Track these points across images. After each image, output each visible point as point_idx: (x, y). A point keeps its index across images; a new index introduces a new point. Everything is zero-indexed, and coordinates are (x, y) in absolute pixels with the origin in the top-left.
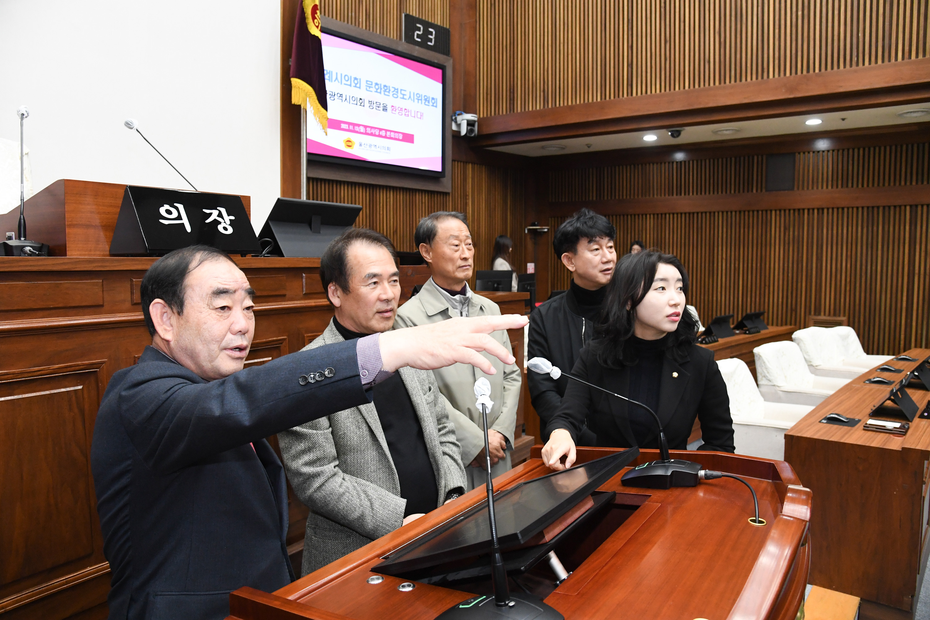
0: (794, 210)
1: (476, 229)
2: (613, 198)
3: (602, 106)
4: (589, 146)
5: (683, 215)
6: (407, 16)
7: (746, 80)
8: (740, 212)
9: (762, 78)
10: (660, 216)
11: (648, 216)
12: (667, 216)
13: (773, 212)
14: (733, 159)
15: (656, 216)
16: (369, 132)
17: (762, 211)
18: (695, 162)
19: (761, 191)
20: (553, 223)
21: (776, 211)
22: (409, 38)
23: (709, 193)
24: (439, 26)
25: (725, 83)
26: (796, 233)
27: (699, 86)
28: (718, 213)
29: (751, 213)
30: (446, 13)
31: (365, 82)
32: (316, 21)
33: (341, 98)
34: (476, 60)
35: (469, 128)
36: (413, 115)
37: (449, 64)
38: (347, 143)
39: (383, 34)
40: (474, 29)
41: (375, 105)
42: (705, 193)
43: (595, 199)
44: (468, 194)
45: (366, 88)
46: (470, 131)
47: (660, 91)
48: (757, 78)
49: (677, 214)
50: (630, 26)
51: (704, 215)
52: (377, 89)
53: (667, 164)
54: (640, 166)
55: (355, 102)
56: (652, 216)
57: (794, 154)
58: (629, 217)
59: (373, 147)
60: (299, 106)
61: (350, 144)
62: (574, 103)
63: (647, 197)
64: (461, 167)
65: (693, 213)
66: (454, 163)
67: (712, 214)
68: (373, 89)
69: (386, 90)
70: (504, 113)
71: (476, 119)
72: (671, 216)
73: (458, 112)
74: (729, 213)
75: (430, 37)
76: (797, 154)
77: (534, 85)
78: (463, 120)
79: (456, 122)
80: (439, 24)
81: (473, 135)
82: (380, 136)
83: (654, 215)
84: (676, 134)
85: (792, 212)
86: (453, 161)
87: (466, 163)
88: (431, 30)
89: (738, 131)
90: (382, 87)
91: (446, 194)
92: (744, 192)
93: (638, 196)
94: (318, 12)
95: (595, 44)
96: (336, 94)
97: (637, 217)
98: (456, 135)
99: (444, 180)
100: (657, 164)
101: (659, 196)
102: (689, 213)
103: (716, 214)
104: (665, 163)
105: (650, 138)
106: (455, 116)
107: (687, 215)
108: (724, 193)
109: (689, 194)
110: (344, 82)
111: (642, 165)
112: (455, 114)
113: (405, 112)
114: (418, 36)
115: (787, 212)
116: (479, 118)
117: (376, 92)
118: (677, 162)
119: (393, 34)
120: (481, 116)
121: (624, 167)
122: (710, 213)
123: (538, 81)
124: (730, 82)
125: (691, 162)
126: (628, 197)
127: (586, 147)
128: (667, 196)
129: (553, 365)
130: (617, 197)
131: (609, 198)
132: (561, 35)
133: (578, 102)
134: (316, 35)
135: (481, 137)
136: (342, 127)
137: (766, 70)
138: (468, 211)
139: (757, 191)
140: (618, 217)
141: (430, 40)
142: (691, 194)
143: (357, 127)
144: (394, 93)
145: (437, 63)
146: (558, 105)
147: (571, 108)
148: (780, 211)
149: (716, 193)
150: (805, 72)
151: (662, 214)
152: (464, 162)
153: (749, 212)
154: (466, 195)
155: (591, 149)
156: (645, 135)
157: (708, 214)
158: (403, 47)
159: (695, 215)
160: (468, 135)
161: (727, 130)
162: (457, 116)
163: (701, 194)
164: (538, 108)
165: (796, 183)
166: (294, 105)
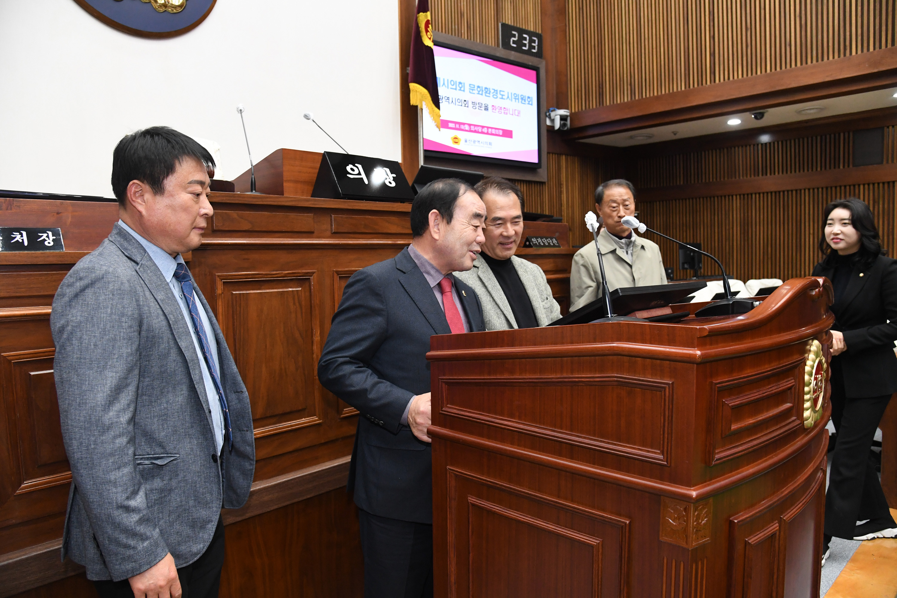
0: (884, 183)
1: (570, 215)
2: (700, 181)
3: (685, 94)
4: (675, 133)
5: (769, 195)
6: (503, 25)
7: (828, 58)
8: (827, 188)
9: (845, 55)
10: (746, 196)
11: (734, 197)
12: (754, 196)
13: (862, 187)
14: (819, 138)
15: (742, 196)
16: (473, 130)
17: (850, 186)
18: (780, 143)
19: (848, 166)
20: (642, 208)
21: (864, 185)
22: (506, 45)
23: (795, 172)
24: (532, 32)
25: (807, 63)
26: (886, 206)
27: (781, 68)
28: (805, 190)
29: (838, 189)
30: (538, 20)
31: (468, 85)
32: (428, 33)
33: (448, 101)
34: (566, 61)
35: (562, 122)
36: (511, 113)
37: (542, 65)
38: (454, 140)
39: (483, 42)
40: (564, 32)
41: (478, 105)
42: (791, 172)
43: (682, 183)
44: (562, 183)
45: (470, 91)
46: (563, 125)
47: (743, 76)
48: (839, 56)
49: (763, 193)
50: (712, 17)
51: (790, 193)
52: (479, 91)
53: (752, 146)
54: (725, 150)
55: (460, 104)
56: (738, 197)
57: (882, 128)
58: (716, 198)
59: (476, 142)
60: (416, 107)
61: (457, 140)
62: (659, 93)
63: (734, 179)
64: (555, 160)
65: (779, 192)
66: (549, 155)
67: (799, 192)
68: (476, 92)
69: (487, 91)
70: (594, 107)
71: (568, 114)
72: (757, 195)
73: (551, 109)
74: (816, 190)
75: (524, 42)
76: (885, 128)
77: (622, 80)
78: (556, 115)
79: (550, 118)
80: (532, 30)
81: (566, 129)
82: (482, 133)
83: (740, 195)
84: (759, 116)
85: (881, 185)
86: (548, 153)
87: (560, 154)
88: (525, 36)
89: (821, 109)
90: (484, 89)
91: (542, 183)
92: (830, 168)
93: (724, 178)
94: (430, 26)
95: (678, 36)
96: (444, 97)
97: (723, 198)
98: (551, 129)
99: (540, 171)
100: (742, 147)
101: (745, 178)
102: (775, 192)
103: (803, 191)
104: (750, 146)
105: (734, 122)
106: (549, 112)
107: (773, 194)
108: (810, 170)
109: (774, 174)
110: (450, 86)
111: (727, 149)
112: (548, 111)
113: (504, 110)
114: (514, 42)
115: (876, 185)
116: (571, 114)
117: (479, 94)
118: (762, 144)
119: (491, 42)
120: (573, 111)
121: (710, 152)
122: (796, 191)
123: (625, 76)
124: (812, 62)
125: (776, 143)
126: (714, 180)
127: (673, 135)
128: (753, 176)
129: (640, 222)
130: (704, 181)
131: (696, 181)
132: (645, 32)
133: (663, 92)
134: (429, 46)
135: (574, 130)
136: (449, 126)
137: (848, 48)
138: (562, 198)
139: (844, 166)
140: (705, 199)
141: (525, 45)
142: (776, 173)
143: (462, 126)
144: (494, 94)
145: (531, 66)
146: (644, 96)
147: (658, 98)
148: (869, 184)
149: (802, 171)
150: (889, 46)
151: (748, 195)
152: (558, 154)
153: (836, 187)
154: (561, 184)
155: (678, 137)
156: (728, 119)
157: (794, 192)
158: (501, 52)
159: (782, 193)
160: (561, 128)
161: (811, 109)
162: (550, 112)
163: (787, 172)
164: (626, 100)
165: (885, 157)
166: (413, 106)
